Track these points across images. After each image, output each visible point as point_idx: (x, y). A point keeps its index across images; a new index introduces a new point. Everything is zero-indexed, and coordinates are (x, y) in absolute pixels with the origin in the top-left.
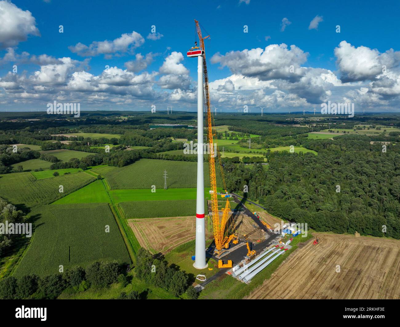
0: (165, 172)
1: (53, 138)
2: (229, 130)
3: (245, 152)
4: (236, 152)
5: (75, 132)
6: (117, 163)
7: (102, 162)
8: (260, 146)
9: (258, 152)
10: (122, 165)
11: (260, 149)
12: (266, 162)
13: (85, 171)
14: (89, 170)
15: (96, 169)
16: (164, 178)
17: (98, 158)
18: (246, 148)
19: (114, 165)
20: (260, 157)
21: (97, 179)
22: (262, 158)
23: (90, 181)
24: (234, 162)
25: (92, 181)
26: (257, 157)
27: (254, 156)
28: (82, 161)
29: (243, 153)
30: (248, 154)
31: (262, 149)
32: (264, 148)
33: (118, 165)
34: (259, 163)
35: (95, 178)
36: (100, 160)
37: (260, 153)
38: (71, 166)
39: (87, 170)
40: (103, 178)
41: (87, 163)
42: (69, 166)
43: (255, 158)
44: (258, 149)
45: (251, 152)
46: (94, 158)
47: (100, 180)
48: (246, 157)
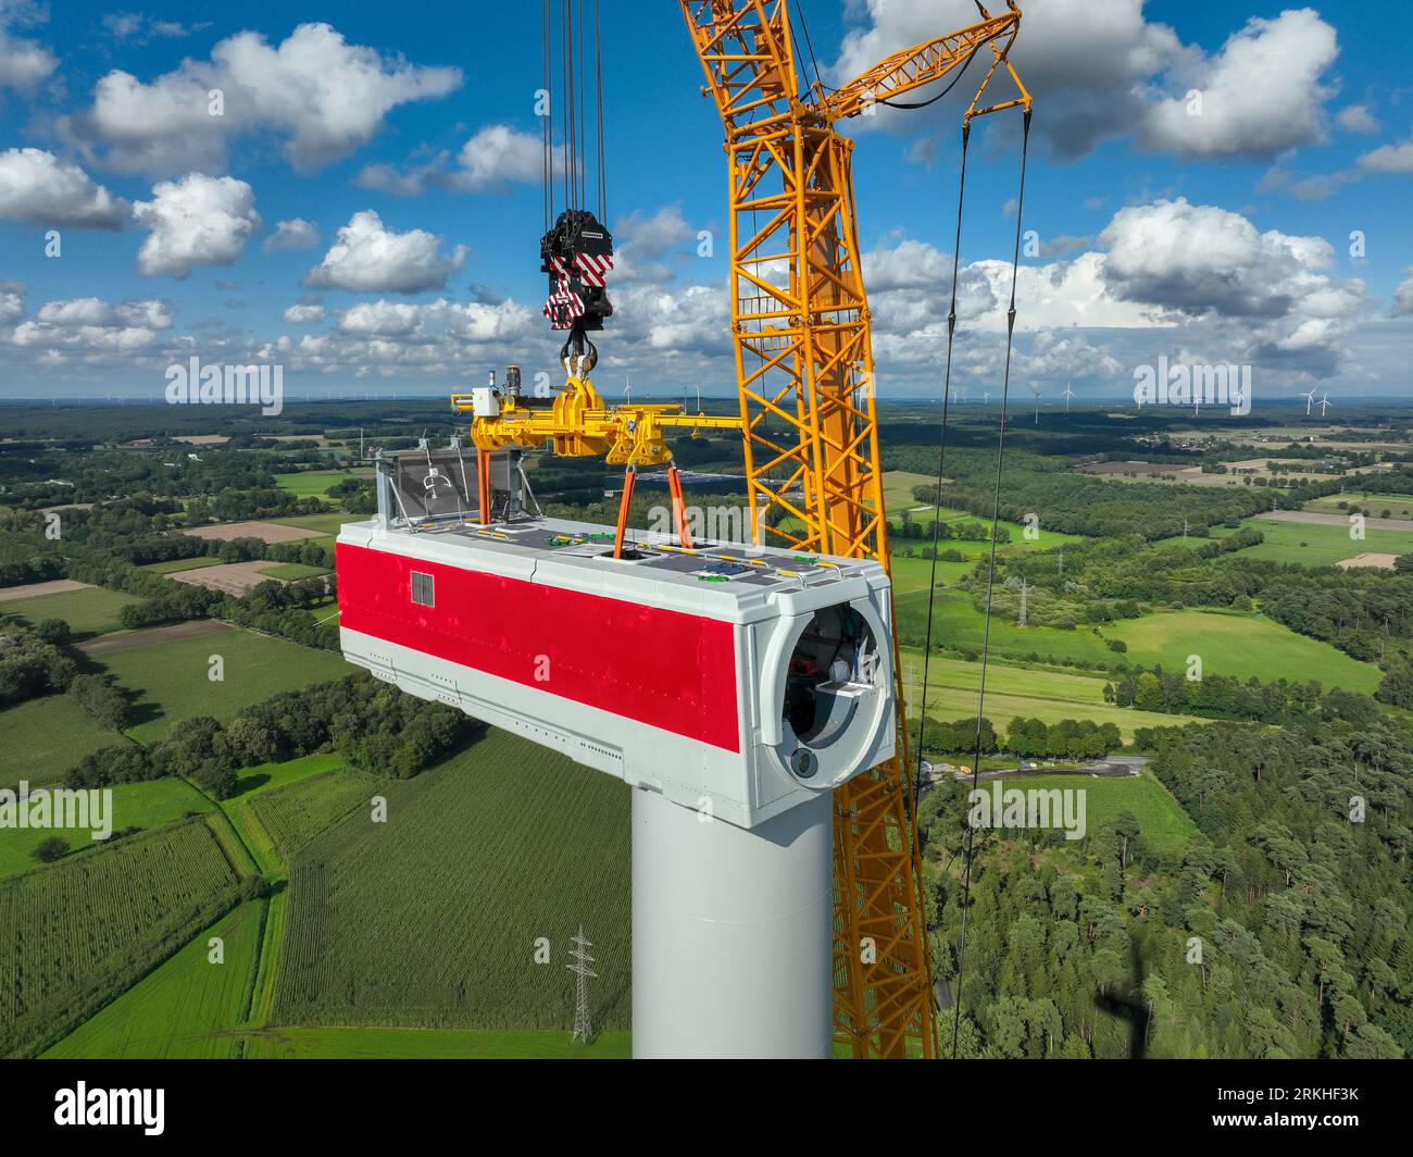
0: (580, 940)
1: (210, 551)
2: (918, 499)
3: (1007, 656)
4: (963, 652)
5: (317, 508)
6: (388, 758)
7: (326, 737)
8: (1067, 608)
9: (1071, 655)
10: (407, 768)
11: (1070, 627)
12: (1127, 751)
13: (226, 804)
14: (248, 795)
15: (282, 790)
16: (575, 975)
17: (308, 718)
18: (1004, 619)
19: (373, 765)
20: (1099, 723)
21: (238, 901)
22: (1110, 727)
23: (196, 924)
24: (968, 748)
25: (207, 917)
26: (1083, 722)
27: (1069, 719)
28: (226, 742)
29: (999, 658)
30: (1023, 668)
31: (1077, 626)
32: (1087, 623)
33: (388, 766)
34: (1096, 757)
35: (228, 895)
36: (316, 732)
37: (1079, 666)
38: (168, 770)
39: (233, 801)
40: (281, 886)
41: (248, 751)
42: (158, 766)
43: (1073, 726)
44: (1060, 627)
45: (1034, 658)
46: (287, 717)
47: (258, 904)
48: (1025, 721)
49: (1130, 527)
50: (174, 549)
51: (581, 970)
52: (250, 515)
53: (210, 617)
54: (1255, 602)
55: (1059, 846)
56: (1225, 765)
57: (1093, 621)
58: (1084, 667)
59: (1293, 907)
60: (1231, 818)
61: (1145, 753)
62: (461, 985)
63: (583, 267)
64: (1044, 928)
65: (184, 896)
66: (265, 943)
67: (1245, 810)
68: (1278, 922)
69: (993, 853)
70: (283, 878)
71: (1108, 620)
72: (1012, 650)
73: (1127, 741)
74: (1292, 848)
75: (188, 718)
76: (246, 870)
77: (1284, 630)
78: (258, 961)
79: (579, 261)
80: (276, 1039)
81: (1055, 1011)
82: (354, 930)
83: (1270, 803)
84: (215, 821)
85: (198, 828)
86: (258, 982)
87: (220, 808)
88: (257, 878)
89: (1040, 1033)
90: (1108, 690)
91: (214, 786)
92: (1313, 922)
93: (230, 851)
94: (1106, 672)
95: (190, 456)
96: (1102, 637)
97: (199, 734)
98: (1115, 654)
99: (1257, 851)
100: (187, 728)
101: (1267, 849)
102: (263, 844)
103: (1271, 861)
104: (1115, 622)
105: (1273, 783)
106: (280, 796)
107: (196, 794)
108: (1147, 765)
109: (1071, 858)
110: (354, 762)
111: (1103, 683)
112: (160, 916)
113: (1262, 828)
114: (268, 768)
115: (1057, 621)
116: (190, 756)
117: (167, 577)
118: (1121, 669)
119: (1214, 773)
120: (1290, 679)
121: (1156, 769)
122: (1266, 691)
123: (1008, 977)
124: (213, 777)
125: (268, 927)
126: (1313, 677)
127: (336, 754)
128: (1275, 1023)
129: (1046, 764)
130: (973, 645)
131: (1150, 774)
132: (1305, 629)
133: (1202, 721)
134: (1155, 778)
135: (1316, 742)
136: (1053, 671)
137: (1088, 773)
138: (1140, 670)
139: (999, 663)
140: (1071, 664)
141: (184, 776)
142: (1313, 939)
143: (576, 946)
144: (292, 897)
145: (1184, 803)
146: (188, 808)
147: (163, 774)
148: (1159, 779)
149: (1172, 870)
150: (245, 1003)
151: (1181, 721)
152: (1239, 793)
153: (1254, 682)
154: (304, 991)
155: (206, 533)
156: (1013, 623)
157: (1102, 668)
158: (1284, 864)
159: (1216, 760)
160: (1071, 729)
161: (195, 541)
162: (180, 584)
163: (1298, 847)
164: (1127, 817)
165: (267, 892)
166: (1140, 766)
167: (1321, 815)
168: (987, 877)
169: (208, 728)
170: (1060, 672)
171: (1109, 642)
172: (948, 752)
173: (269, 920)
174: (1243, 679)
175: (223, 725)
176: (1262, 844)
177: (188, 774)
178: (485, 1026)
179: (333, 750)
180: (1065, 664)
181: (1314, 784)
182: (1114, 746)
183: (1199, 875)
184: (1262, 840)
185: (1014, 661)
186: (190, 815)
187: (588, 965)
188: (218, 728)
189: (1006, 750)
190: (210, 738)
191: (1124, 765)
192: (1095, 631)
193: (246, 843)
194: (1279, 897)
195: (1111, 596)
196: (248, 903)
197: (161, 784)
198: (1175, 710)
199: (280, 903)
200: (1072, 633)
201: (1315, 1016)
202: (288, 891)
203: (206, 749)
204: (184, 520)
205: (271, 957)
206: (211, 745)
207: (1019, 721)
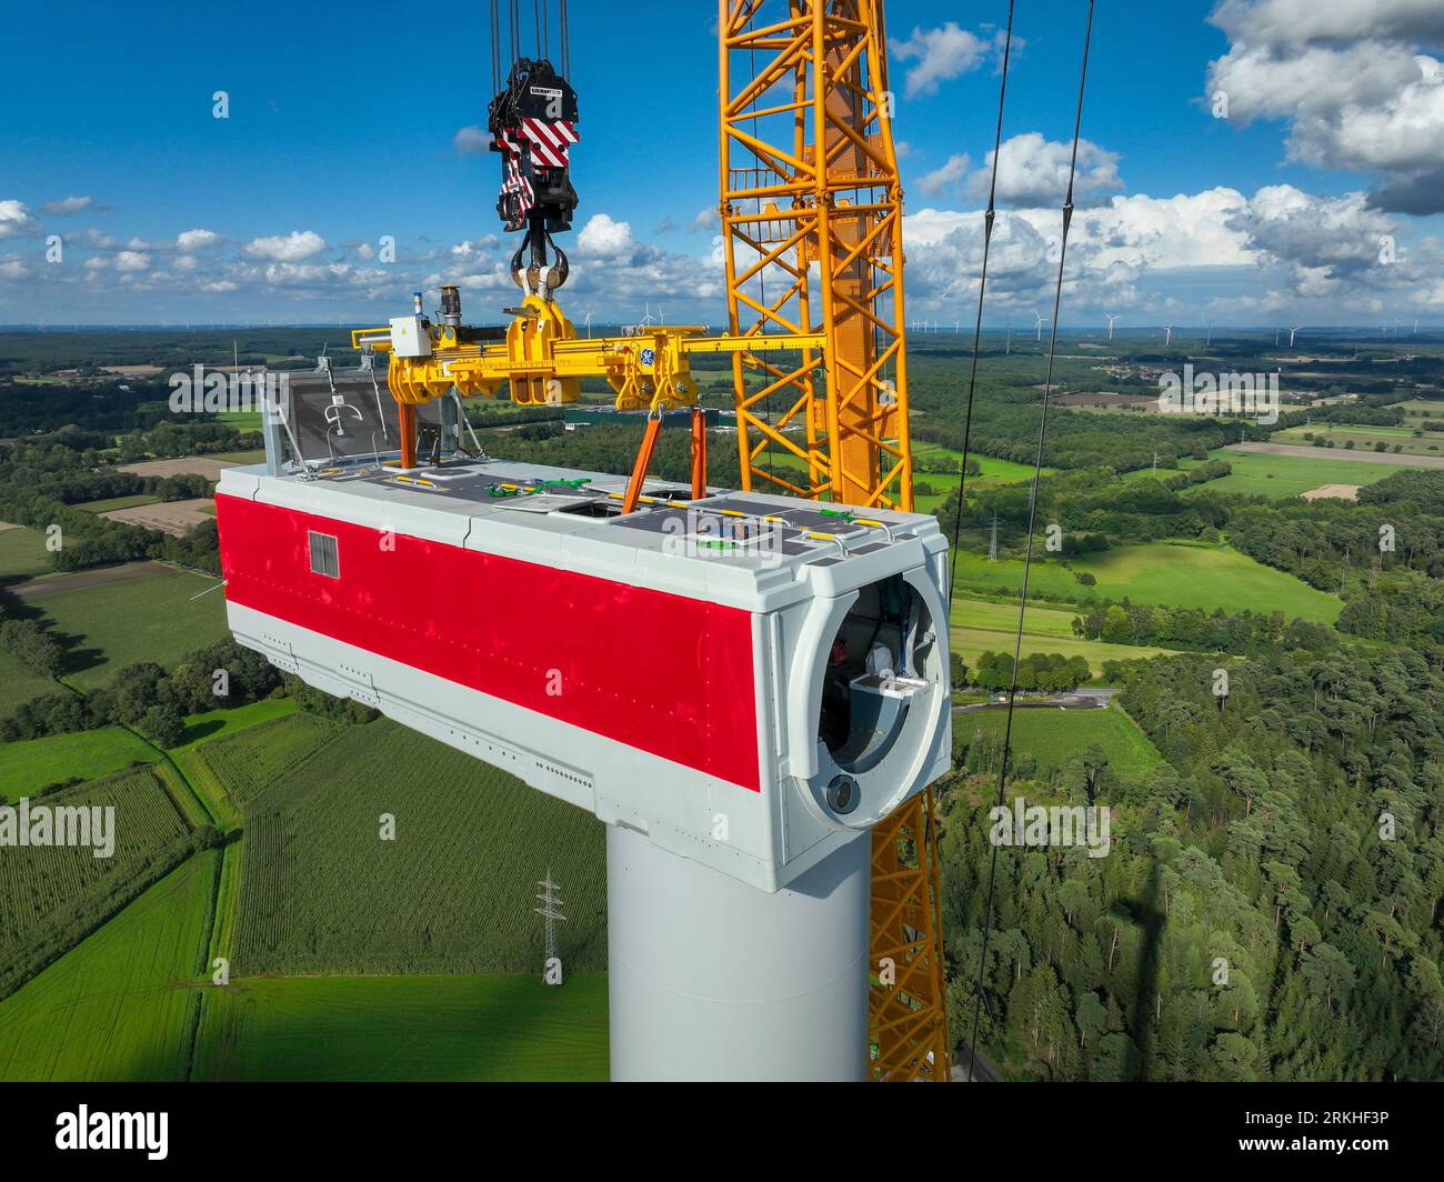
0: (548, 884)
1: (147, 489)
9: (1042, 590)
10: (364, 713)
11: (1040, 560)
12: (1096, 684)
13: (173, 752)
14: (199, 742)
15: (233, 737)
16: (543, 918)
17: (257, 664)
18: (975, 553)
19: (329, 710)
20: (1068, 656)
21: (190, 852)
22: (1078, 660)
23: (146, 876)
25: (157, 868)
26: (1052, 655)
27: (1038, 652)
28: (171, 690)
29: (969, 592)
30: (994, 603)
31: (1047, 559)
33: (345, 710)
34: (1064, 690)
35: (179, 845)
36: (267, 677)
37: (1049, 599)
38: (110, 718)
39: (182, 749)
40: (237, 835)
41: (194, 698)
42: (98, 714)
43: (1043, 659)
45: (1004, 592)
46: (236, 661)
47: (212, 854)
48: (996, 655)
49: (1100, 459)
50: (108, 486)
51: (548, 913)
52: (189, 450)
53: (150, 558)
54: (1222, 535)
55: (1027, 779)
56: (1191, 697)
58: (1052, 600)
59: (1253, 834)
60: (1195, 748)
61: (1113, 685)
62: (427, 930)
63: (534, 138)
64: (1013, 860)
65: (133, 847)
66: (220, 894)
67: (1209, 739)
68: (1238, 847)
69: (963, 787)
70: (238, 826)
71: (1076, 552)
72: (982, 584)
73: (1097, 674)
74: (1254, 777)
75: (130, 663)
76: (197, 819)
77: (1249, 561)
78: (214, 912)
79: (527, 130)
80: (236, 990)
81: (1023, 941)
82: (313, 878)
83: (1233, 732)
84: (163, 770)
85: (145, 778)
86: (214, 934)
87: (167, 756)
88: (210, 828)
89: (1008, 962)
90: (1076, 623)
91: (161, 734)
92: (1272, 847)
93: (179, 800)
94: (1075, 606)
95: (121, 387)
96: (1070, 569)
97: (142, 681)
98: (1084, 587)
99: (1220, 779)
100: (128, 674)
101: (1231, 778)
102: (215, 794)
103: (1233, 789)
104: (1085, 554)
105: (1237, 714)
106: (231, 744)
107: (141, 742)
108: (1114, 697)
109: (1039, 790)
110: (310, 707)
111: (1072, 616)
112: (108, 868)
113: (1225, 758)
114: (218, 714)
116: (132, 704)
117: (101, 516)
118: (1090, 602)
119: (1180, 704)
120: (1254, 610)
121: (1123, 700)
122: (1232, 623)
123: (978, 909)
124: (158, 725)
125: (223, 876)
126: (1275, 607)
127: (290, 701)
128: (1234, 946)
129: (1015, 698)
131: (1117, 706)
132: (1270, 560)
133: (1169, 653)
134: (1122, 710)
135: (1280, 672)
136: (1023, 605)
137: (1056, 706)
138: (1108, 603)
139: (970, 597)
140: (1041, 597)
141: (128, 725)
142: (1272, 864)
143: (544, 890)
144: (248, 846)
145: (1150, 734)
146: (133, 758)
147: (105, 723)
148: (1127, 711)
149: (1138, 800)
150: (202, 954)
151: (1149, 653)
152: (1204, 724)
153: (1219, 614)
154: (264, 941)
155: (141, 470)
156: (984, 557)
157: (1071, 601)
158: (1245, 791)
159: (1182, 691)
160: (1041, 663)
161: (129, 478)
162: (116, 525)
163: (1259, 775)
164: (1096, 749)
165: (220, 842)
166: (1107, 698)
167: (1283, 743)
168: (957, 811)
169: (151, 674)
170: (1029, 605)
171: (1077, 575)
173: (224, 870)
174: (1209, 610)
175: (167, 670)
176: (1226, 773)
177: (132, 722)
178: (452, 971)
179: (285, 696)
180: (1035, 598)
181: (1276, 713)
182: (1080, 678)
183: (1164, 804)
184: (1225, 769)
185: (985, 595)
186: (135, 764)
187: (557, 908)
188: (162, 674)
189: (975, 685)
190: (154, 684)
191: (1092, 698)
192: (1064, 563)
193: (197, 792)
194: (1240, 824)
195: (1080, 529)
196: (201, 854)
197: (102, 733)
198: (1143, 642)
199: (235, 854)
200: (1042, 566)
201: (1273, 936)
202: (244, 840)
203: (150, 696)
204: (117, 456)
205: (227, 907)
206: (155, 691)
207: (988, 655)
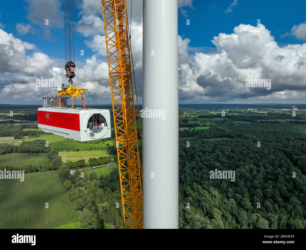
3: (86, 149)
4: (76, 150)
9: (99, 148)
11: (98, 143)
18: (84, 143)
20: (107, 157)
22: (109, 157)
24: (80, 166)
26: (104, 157)
29: (84, 150)
30: (90, 151)
31: (99, 143)
32: (101, 142)
34: (107, 163)
37: (101, 149)
43: (102, 158)
44: (96, 143)
45: (91, 149)
48: (92, 158)
57: (102, 141)
58: (102, 149)
61: (116, 162)
71: (105, 141)
72: (86, 148)
73: (113, 160)
90: (107, 152)
94: (106, 149)
96: (105, 144)
98: (108, 146)
104: (107, 141)
115: (95, 142)
118: (109, 148)
129: (97, 166)
130: (78, 148)
136: (96, 151)
137: (106, 166)
156: (86, 144)
157: (105, 149)
170: (97, 151)
171: (106, 145)
172: (75, 168)
185: (87, 150)
192: (103, 143)
200: (99, 144)
207: (91, 159)
